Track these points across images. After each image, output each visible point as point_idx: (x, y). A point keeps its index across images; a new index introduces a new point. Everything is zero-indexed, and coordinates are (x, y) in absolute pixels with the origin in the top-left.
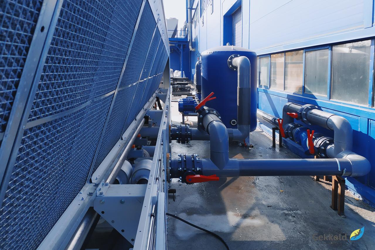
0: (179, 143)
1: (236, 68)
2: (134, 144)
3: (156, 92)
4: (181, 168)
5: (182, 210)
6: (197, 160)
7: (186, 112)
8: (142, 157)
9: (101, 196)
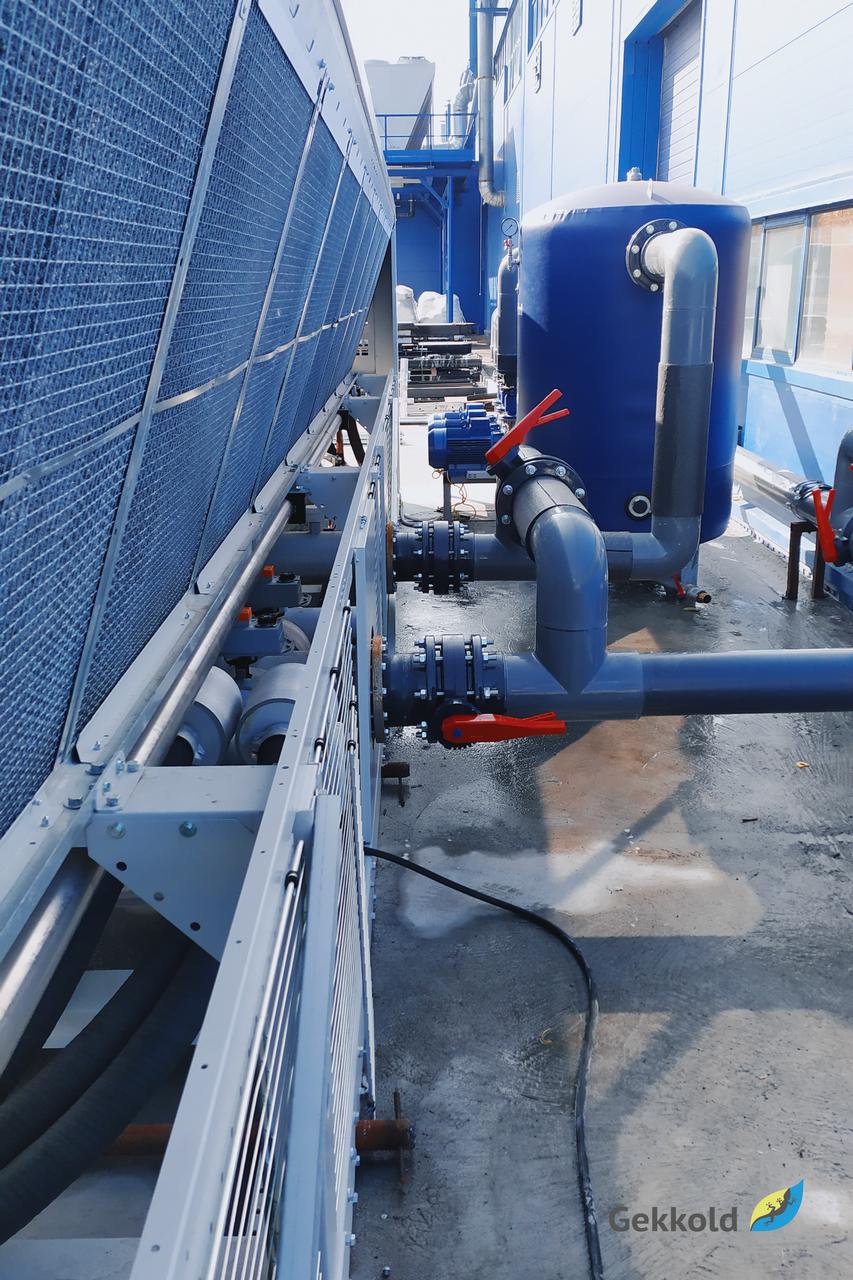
0: (425, 590)
1: (659, 280)
2: (247, 606)
3: (342, 389)
4: (423, 692)
5: (428, 835)
6: (486, 659)
7: (459, 467)
8: (278, 653)
9: (111, 812)
